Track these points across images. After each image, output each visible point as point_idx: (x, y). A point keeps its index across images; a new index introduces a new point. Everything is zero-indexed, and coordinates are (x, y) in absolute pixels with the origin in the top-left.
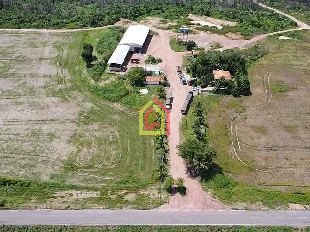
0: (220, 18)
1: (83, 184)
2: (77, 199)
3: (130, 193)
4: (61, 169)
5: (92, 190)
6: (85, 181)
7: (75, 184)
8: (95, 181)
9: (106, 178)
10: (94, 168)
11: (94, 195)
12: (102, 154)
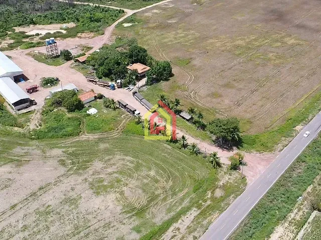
0: (51, 23)
1: (172, 214)
2: (188, 227)
3: (214, 191)
4: (132, 219)
5: (187, 211)
6: (169, 210)
7: (166, 218)
8: (177, 204)
9: (181, 195)
10: (158, 196)
11: (194, 212)
12: (145, 181)
